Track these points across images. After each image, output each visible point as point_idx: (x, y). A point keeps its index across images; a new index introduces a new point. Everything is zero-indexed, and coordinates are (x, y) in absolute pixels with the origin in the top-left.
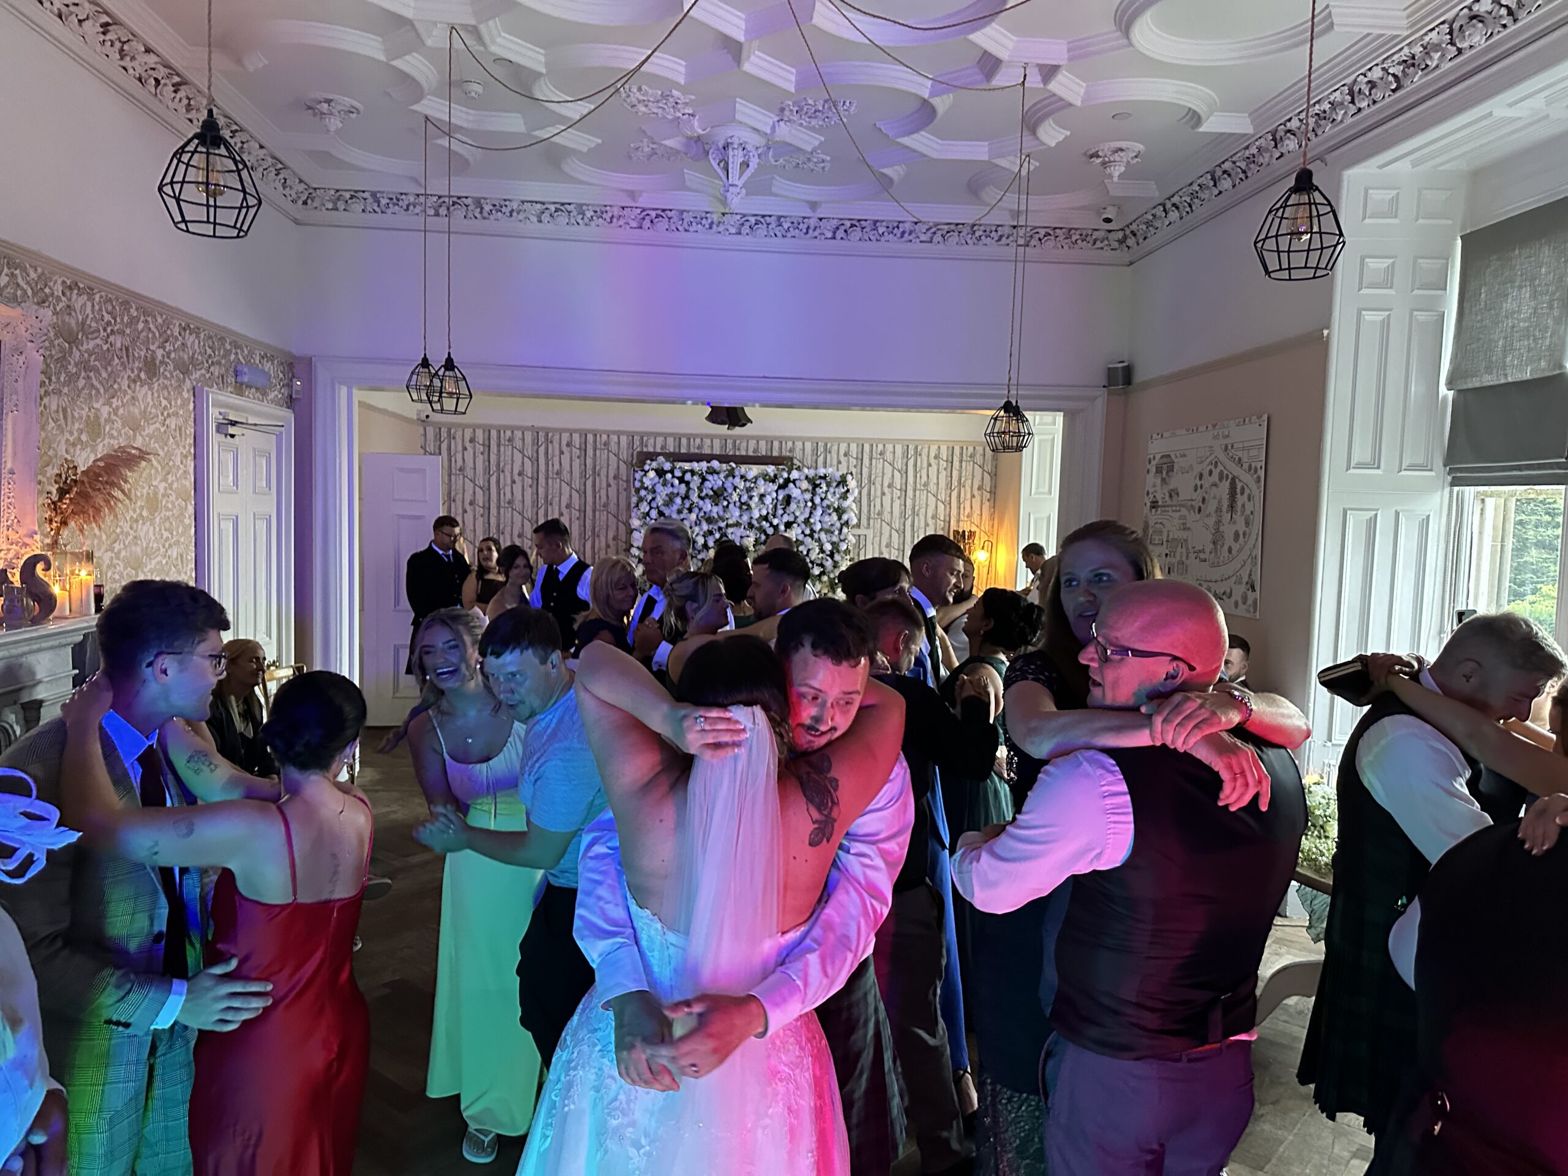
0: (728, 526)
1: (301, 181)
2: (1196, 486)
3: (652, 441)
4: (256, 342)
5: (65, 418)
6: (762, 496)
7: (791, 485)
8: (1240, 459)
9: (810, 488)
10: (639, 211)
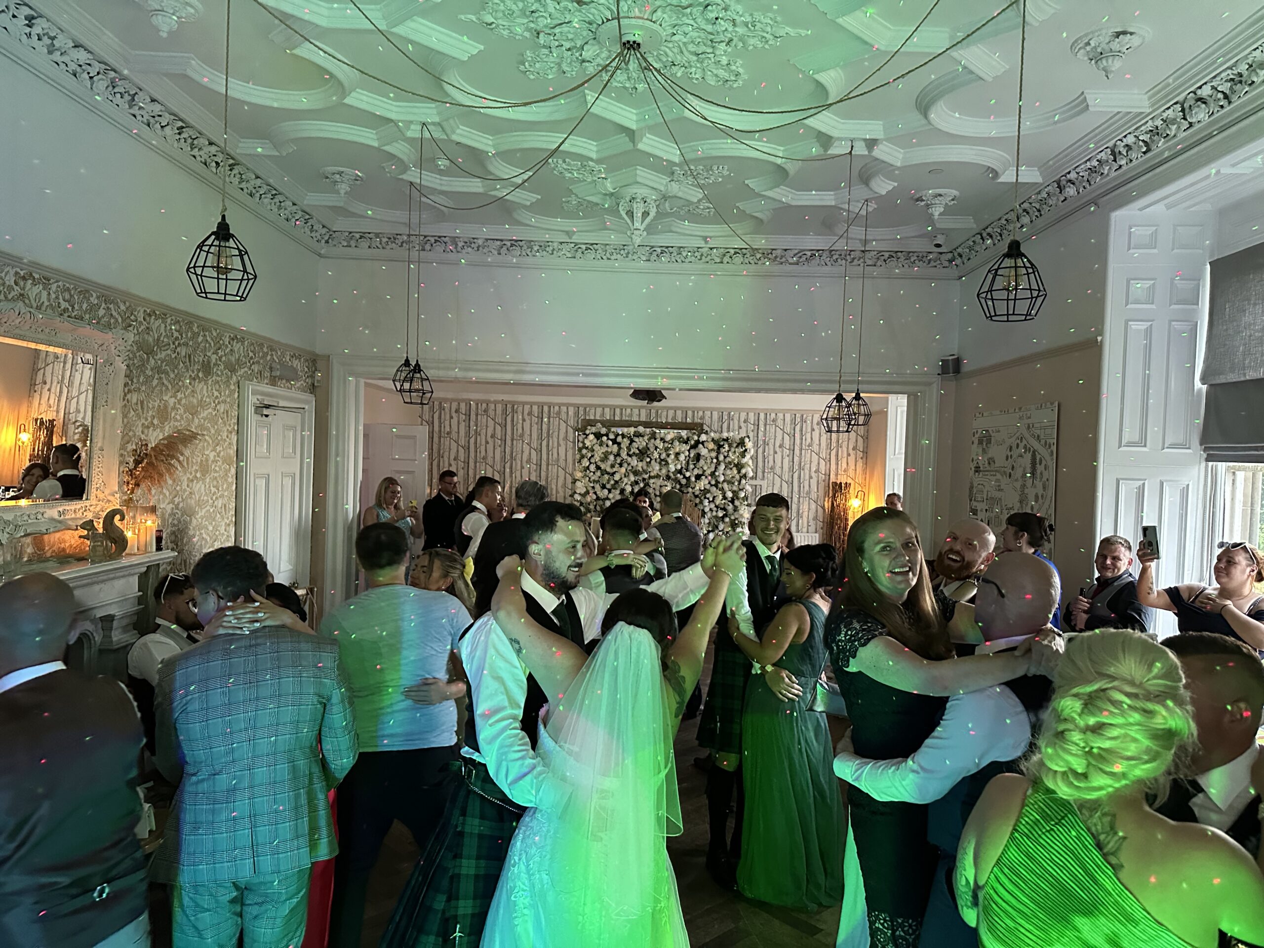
0: (650, 477)
1: (324, 227)
2: (1007, 456)
3: (593, 411)
4: (286, 345)
5: (142, 408)
6: (677, 454)
7: (701, 446)
8: (1038, 436)
9: (716, 448)
10: (573, 245)
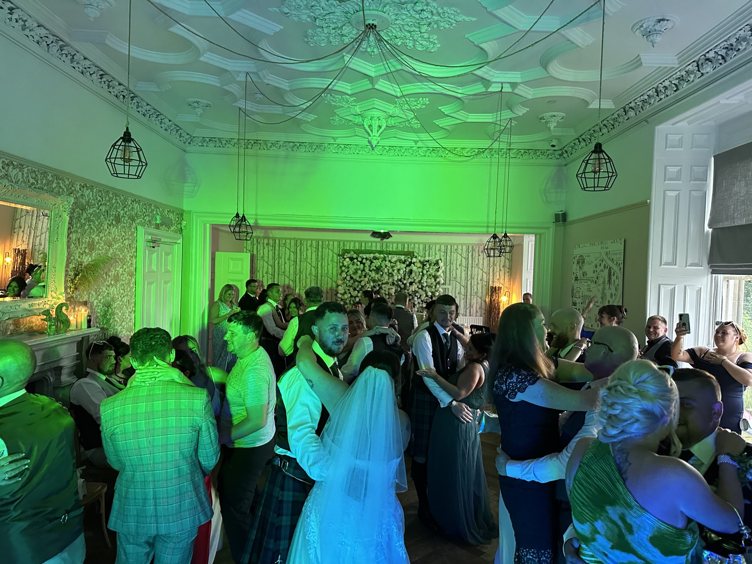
0: (382, 284)
1: (188, 134)
2: (594, 271)
3: (348, 244)
4: (165, 205)
5: (79, 242)
6: (399, 270)
7: (412, 265)
8: (613, 259)
9: (422, 266)
10: (336, 145)
